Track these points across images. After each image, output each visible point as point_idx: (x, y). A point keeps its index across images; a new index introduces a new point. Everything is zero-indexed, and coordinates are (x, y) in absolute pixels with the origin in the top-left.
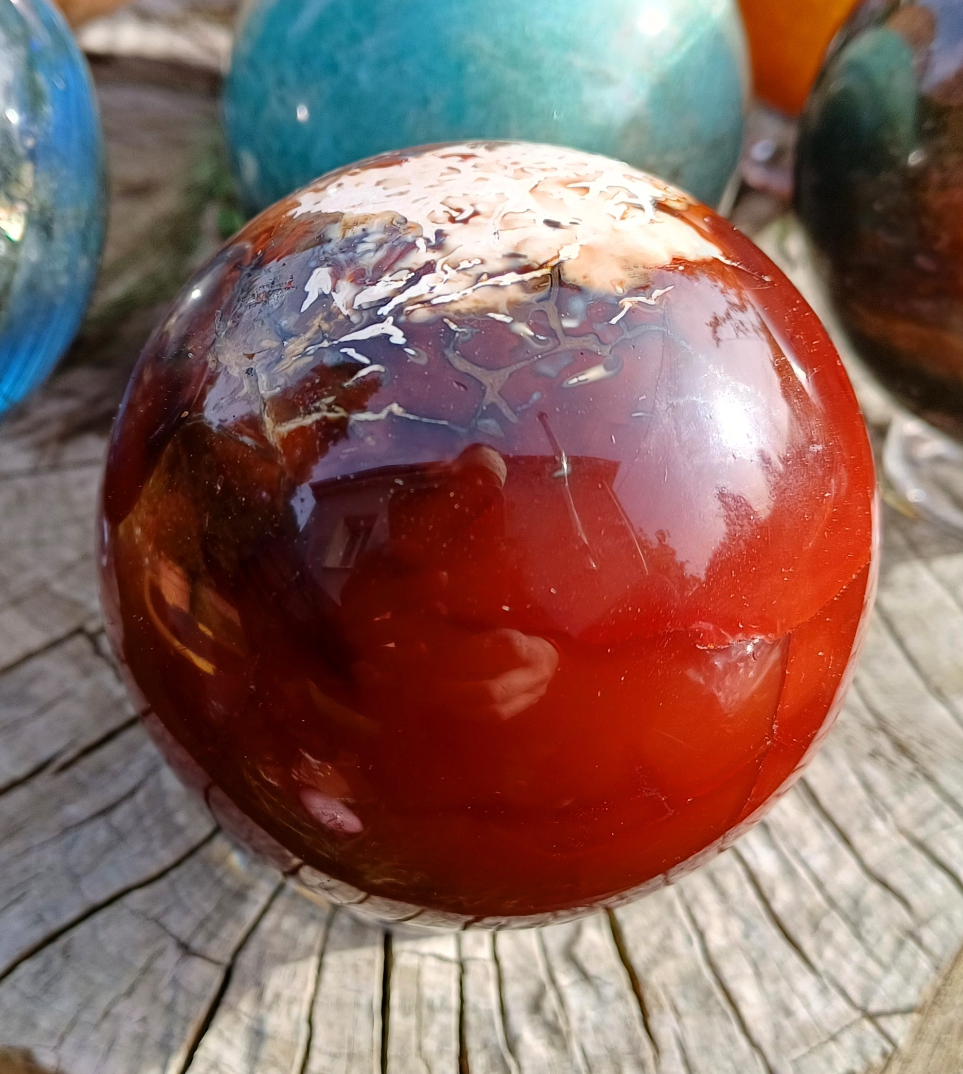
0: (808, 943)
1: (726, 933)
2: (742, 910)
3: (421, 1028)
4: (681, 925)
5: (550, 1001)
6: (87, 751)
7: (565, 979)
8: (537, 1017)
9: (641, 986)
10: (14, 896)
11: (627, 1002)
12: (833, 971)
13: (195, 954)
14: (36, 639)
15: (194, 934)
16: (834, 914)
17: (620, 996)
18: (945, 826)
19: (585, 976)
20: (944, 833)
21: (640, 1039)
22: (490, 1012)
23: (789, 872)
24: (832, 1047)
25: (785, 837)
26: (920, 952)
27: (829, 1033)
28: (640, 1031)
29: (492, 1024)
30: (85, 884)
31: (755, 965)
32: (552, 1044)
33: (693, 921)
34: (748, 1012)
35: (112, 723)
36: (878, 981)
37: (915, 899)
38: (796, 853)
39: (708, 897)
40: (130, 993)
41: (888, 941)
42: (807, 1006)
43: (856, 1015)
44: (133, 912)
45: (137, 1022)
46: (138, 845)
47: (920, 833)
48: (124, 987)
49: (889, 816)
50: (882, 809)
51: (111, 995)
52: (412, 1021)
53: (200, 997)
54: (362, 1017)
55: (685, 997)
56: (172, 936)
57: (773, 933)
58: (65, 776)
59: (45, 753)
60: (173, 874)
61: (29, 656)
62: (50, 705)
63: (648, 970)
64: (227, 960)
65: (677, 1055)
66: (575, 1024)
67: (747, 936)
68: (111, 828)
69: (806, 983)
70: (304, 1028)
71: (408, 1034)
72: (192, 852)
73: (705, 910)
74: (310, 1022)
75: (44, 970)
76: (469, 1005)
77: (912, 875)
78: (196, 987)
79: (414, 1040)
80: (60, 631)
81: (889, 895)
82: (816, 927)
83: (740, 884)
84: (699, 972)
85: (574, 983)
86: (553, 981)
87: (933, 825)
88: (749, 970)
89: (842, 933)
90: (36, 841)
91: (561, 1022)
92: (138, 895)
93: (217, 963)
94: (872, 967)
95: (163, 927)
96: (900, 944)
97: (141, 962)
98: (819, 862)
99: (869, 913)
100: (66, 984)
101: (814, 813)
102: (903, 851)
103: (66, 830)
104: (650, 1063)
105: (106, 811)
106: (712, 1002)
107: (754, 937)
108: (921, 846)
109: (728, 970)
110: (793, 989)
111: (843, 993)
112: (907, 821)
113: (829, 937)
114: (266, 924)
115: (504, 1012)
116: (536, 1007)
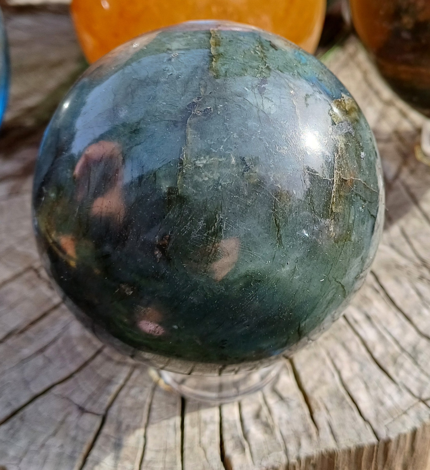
0: (391, 370)
1: (352, 370)
2: (359, 358)
3: (200, 433)
4: (329, 369)
5: (265, 411)
6: (33, 323)
7: (272, 401)
8: (258, 420)
9: (309, 400)
11: (302, 408)
12: (404, 382)
13: (87, 412)
14: (7, 274)
15: (86, 402)
16: (404, 355)
17: (299, 405)
19: (281, 398)
21: (309, 424)
22: (235, 421)
23: (382, 338)
24: (404, 417)
25: (379, 322)
27: (402, 410)
28: (309, 420)
29: (236, 426)
30: (32, 385)
31: (365, 383)
32: (266, 432)
33: (335, 366)
34: (362, 406)
35: (46, 308)
36: (426, 384)
38: (385, 329)
39: (342, 354)
40: (54, 434)
42: (392, 399)
43: (416, 401)
45: (58, 447)
46: (57, 363)
48: (51, 431)
50: (426, 304)
51: (45, 436)
52: (196, 430)
53: (89, 432)
54: (171, 431)
55: (331, 402)
56: (76, 405)
57: (374, 367)
58: (23, 336)
59: (12, 327)
60: (77, 376)
62: (15, 304)
63: (312, 391)
64: (103, 412)
65: (328, 429)
66: (276, 421)
67: (361, 370)
68: (45, 358)
69: (391, 389)
70: (142, 440)
71: (194, 436)
72: (86, 364)
73: (340, 361)
74: (145, 437)
75: (11, 428)
76: (224, 420)
78: (87, 427)
79: (197, 439)
82: (395, 361)
83: (358, 346)
84: (338, 390)
85: (277, 402)
86: (266, 403)
88: (362, 386)
89: (408, 363)
90: (7, 368)
91: (270, 421)
92: (58, 387)
93: (98, 415)
94: (423, 377)
95: (71, 401)
97: (60, 418)
98: (396, 332)
99: (421, 352)
100: (22, 434)
101: (394, 309)
103: (22, 361)
104: (314, 435)
105: (42, 351)
106: (344, 403)
107: (365, 370)
109: (352, 388)
110: (384, 392)
111: (409, 391)
113: (401, 366)
114: (123, 393)
115: (242, 420)
116: (257, 416)
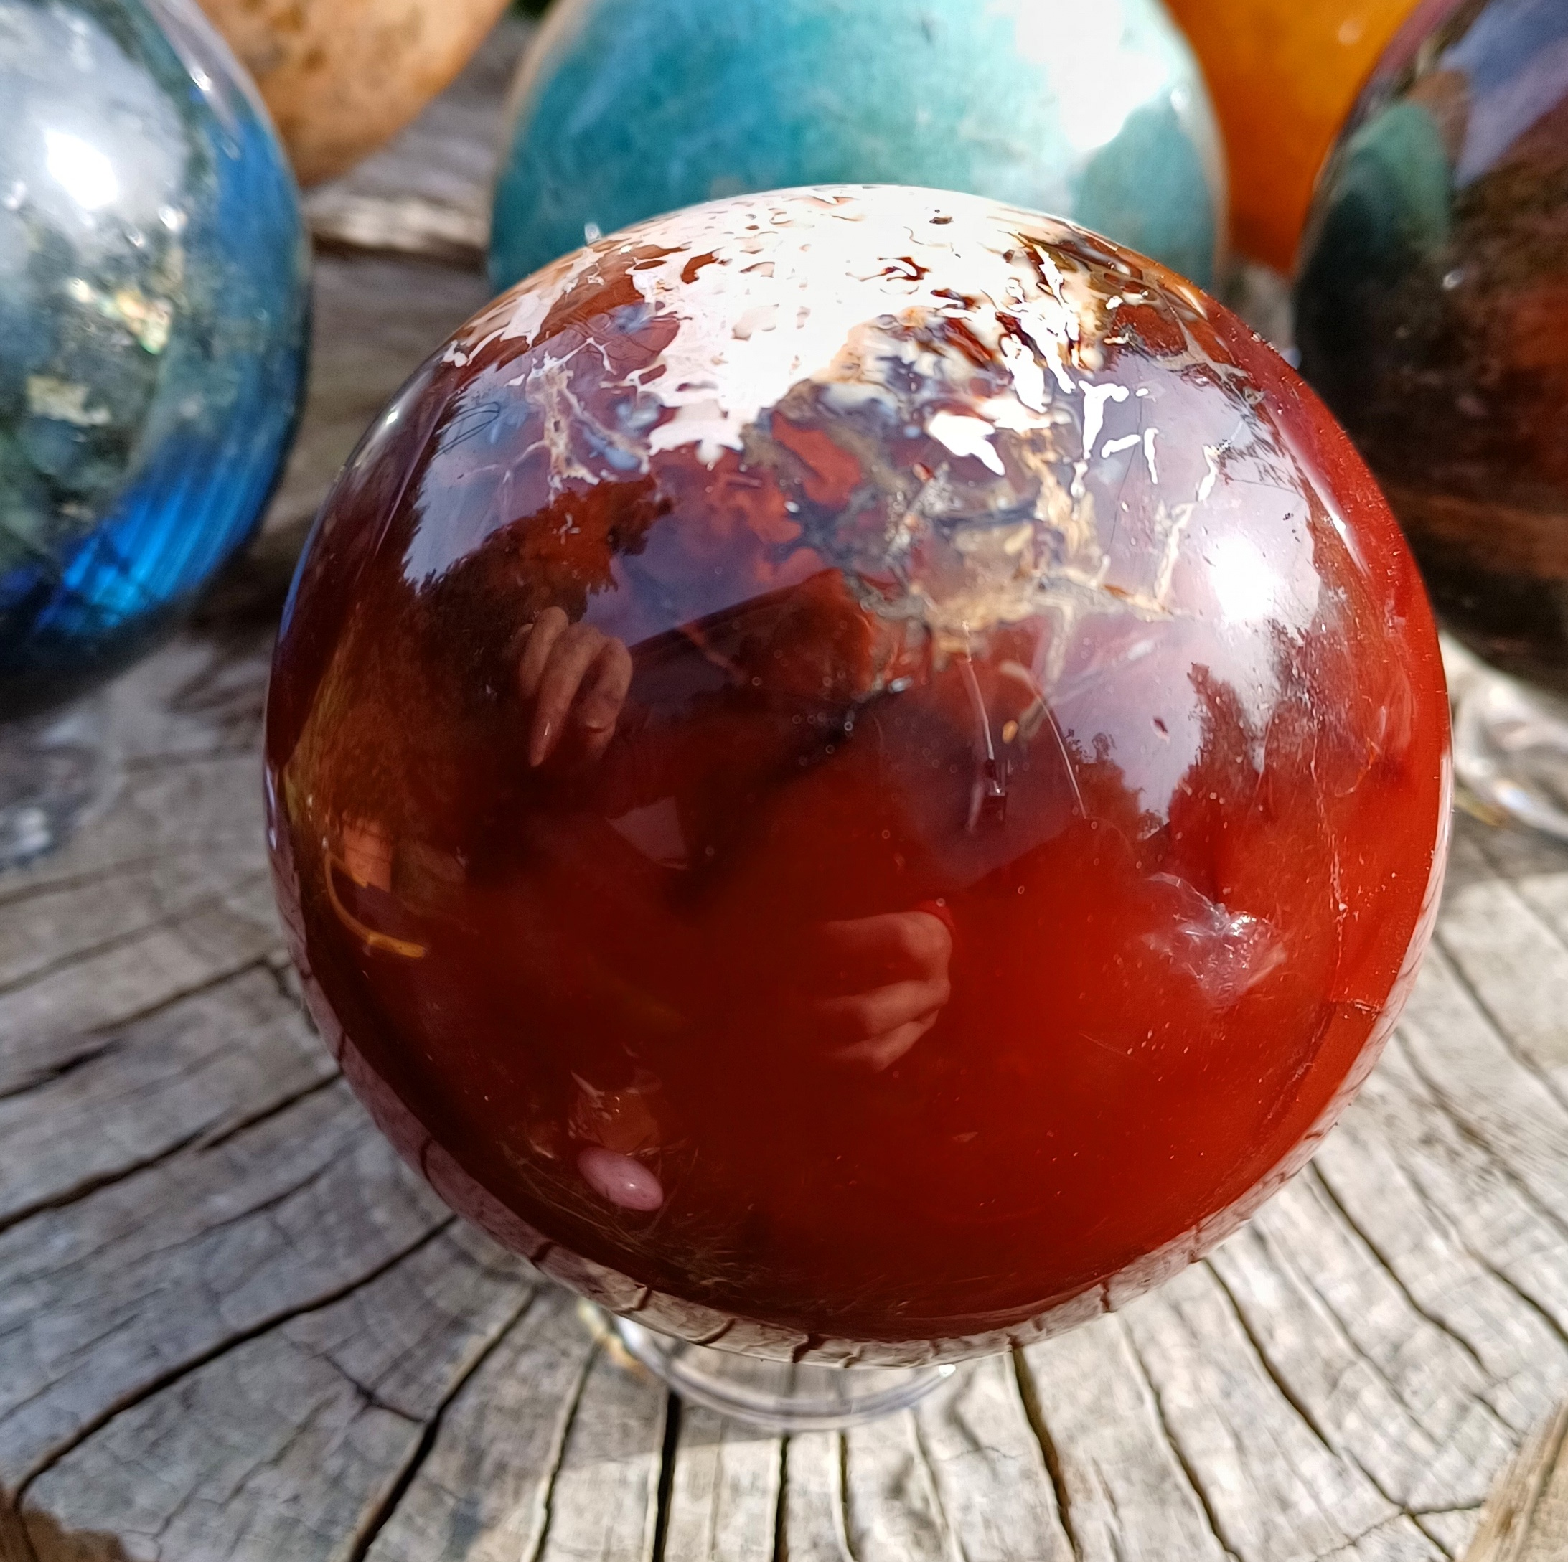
0: (1320, 1408)
1: (1196, 1388)
2: (1222, 1357)
3: (717, 1517)
4: (1129, 1378)
5: (919, 1481)
6: (252, 1122)
7: (945, 1450)
8: (897, 1504)
9: (1060, 1461)
10: (119, 1320)
11: (1037, 1486)
12: (1357, 1448)
13: (382, 1406)
14: (194, 972)
15: (382, 1378)
16: (1363, 1365)
17: (1027, 1475)
18: (1538, 1248)
19: (975, 1446)
20: (1537, 1257)
21: (1053, 1536)
22: (826, 1496)
23: (1298, 1305)
24: (1352, 1555)
25: (1292, 1257)
26: (1495, 1423)
27: (1347, 1536)
28: (1055, 1525)
29: (829, 1514)
30: (226, 1306)
31: (1237, 1436)
32: (918, 1543)
33: (1146, 1371)
34: (1222, 1503)
35: (293, 1085)
36: (1428, 1464)
37: (1486, 1349)
38: (1308, 1280)
39: (1171, 1337)
40: (277, 1460)
41: (1444, 1406)
42: (1316, 1497)
43: (1391, 1510)
44: (294, 1345)
45: (284, 1502)
46: (312, 1251)
47: (1499, 1257)
48: (270, 1450)
49: (1453, 1232)
50: (1441, 1221)
51: (249, 1463)
52: (706, 1506)
53: (383, 1468)
54: (630, 1500)
55: (1128, 1480)
56: (351, 1380)
57: (1268, 1391)
58: (216, 1155)
59: (190, 1124)
60: (361, 1294)
61: (182, 996)
62: (205, 1061)
63: (1071, 1438)
64: (430, 1414)
66: (954, 1515)
67: (1227, 1394)
68: (275, 1227)
69: (1314, 1462)
70: (540, 1514)
71: (698, 1526)
72: (392, 1263)
73: (1165, 1356)
74: (548, 1506)
75: (151, 1423)
76: (793, 1487)
77: (1484, 1314)
78: (378, 1452)
79: (705, 1534)
80: (231, 962)
81: (1449, 1339)
82: (1334, 1384)
83: (1221, 1320)
84: (1151, 1445)
85: (960, 1455)
86: (925, 1452)
87: (1519, 1246)
88: (1228, 1443)
89: (1373, 1395)
90: (160, 1244)
91: (934, 1512)
92: (304, 1319)
93: (415, 1420)
94: (1417, 1441)
95: (337, 1366)
96: (1463, 1410)
97: (298, 1417)
98: (1342, 1294)
99: (1417, 1367)
100: (181, 1446)
101: (1339, 1223)
102: (1474, 1280)
103: (207, 1230)
105: (268, 1206)
106: (1167, 1486)
107: (1238, 1398)
108: (1501, 1276)
109: (1194, 1443)
110: (1294, 1471)
111: (1374, 1480)
112: (1480, 1241)
113: (1353, 1397)
114: (494, 1363)
115: (846, 1496)
116: (896, 1489)
